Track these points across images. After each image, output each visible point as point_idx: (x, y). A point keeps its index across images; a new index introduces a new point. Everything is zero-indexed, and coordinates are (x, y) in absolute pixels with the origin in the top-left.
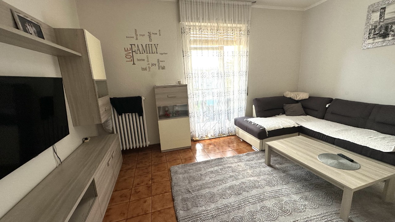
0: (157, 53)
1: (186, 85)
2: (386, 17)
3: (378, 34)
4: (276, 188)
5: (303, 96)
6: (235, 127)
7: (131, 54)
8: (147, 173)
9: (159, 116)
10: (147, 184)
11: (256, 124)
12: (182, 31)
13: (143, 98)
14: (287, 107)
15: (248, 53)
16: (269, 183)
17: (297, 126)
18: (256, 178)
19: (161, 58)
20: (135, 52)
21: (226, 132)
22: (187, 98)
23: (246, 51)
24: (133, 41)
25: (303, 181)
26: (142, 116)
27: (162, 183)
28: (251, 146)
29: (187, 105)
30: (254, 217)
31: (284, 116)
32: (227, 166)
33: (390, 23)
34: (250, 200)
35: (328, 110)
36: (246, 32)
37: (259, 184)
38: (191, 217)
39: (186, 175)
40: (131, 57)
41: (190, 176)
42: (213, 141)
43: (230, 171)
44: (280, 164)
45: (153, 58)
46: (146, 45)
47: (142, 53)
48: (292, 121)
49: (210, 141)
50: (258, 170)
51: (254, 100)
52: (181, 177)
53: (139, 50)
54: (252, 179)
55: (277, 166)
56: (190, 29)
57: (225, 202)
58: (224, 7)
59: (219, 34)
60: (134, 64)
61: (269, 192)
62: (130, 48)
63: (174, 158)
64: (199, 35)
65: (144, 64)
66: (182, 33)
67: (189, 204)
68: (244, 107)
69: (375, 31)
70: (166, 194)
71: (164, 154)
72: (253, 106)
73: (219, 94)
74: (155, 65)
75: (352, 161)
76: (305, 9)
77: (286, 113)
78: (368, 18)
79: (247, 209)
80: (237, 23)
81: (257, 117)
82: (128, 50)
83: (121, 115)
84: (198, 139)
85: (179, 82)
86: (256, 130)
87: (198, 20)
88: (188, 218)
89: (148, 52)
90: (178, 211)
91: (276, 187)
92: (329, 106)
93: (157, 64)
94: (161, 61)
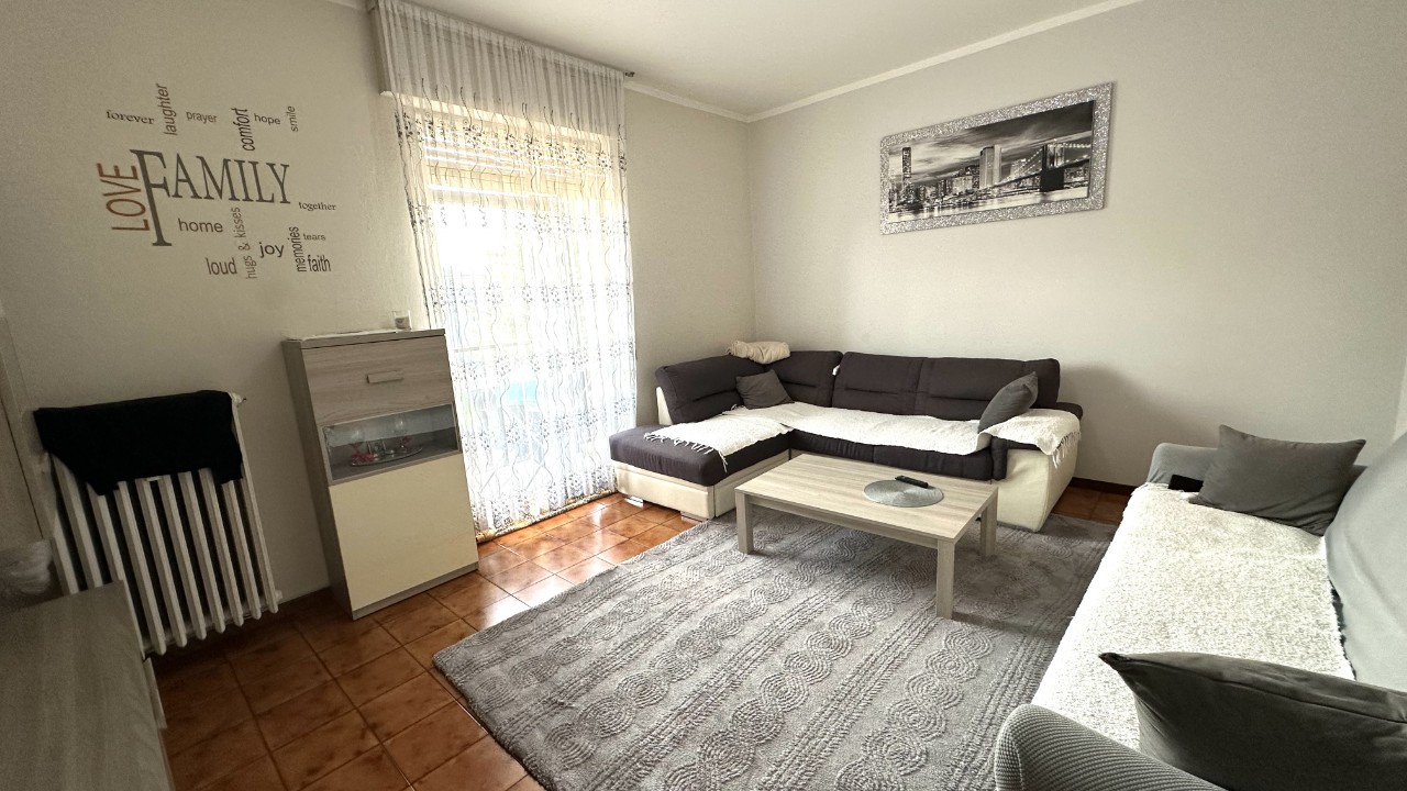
0: (285, 201)
1: (440, 334)
2: (915, 167)
3: (904, 202)
4: (795, 602)
5: (775, 351)
6: (617, 464)
7: (142, 198)
8: (331, 715)
9: (333, 467)
10: (359, 753)
11: (685, 442)
12: (398, 128)
13: (236, 398)
14: (747, 383)
15: (627, 225)
16: (775, 598)
17: (785, 431)
18: (736, 595)
19: (308, 223)
20: (164, 186)
21: (587, 487)
22: (447, 379)
23: (622, 221)
24: (153, 138)
25: (841, 565)
26: (237, 475)
27: (431, 723)
28: (677, 512)
29: (449, 408)
30: (782, 689)
31: (744, 409)
32: (635, 589)
33: (920, 183)
34: (750, 654)
35: (837, 380)
36: (616, 160)
37: (752, 605)
38: (613, 773)
39: (513, 661)
40: (139, 209)
41: (536, 659)
42: (549, 527)
43: (655, 601)
44: (776, 541)
45: (267, 223)
46: (226, 162)
47: (208, 197)
48: (770, 420)
49: (539, 531)
50: (730, 572)
51: (656, 374)
52: (500, 674)
53: (188, 180)
54: (726, 600)
55: (770, 548)
56: (432, 123)
57: (689, 686)
58: (545, 69)
59: (536, 158)
60: (161, 242)
61: (783, 619)
62: (134, 169)
63: (430, 623)
64: (467, 149)
65: (223, 247)
66: (400, 134)
67: (583, 741)
68: (631, 397)
69: (899, 197)
70: (468, 751)
71: (370, 620)
72: (659, 390)
73: (554, 361)
74: (277, 253)
75: (925, 486)
76: (749, 120)
77: (746, 401)
78: (884, 168)
79: (756, 678)
80: (587, 125)
81: (675, 422)
82: (118, 176)
83: (109, 492)
84: (492, 532)
85: (401, 323)
86: (691, 459)
87: (457, 94)
88: (604, 781)
89: (240, 194)
90: (556, 779)
91: (793, 598)
92: (839, 370)
93: (289, 249)
94: (308, 237)
